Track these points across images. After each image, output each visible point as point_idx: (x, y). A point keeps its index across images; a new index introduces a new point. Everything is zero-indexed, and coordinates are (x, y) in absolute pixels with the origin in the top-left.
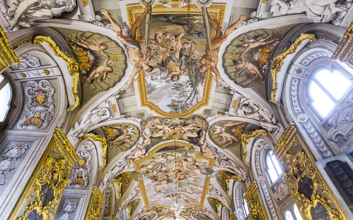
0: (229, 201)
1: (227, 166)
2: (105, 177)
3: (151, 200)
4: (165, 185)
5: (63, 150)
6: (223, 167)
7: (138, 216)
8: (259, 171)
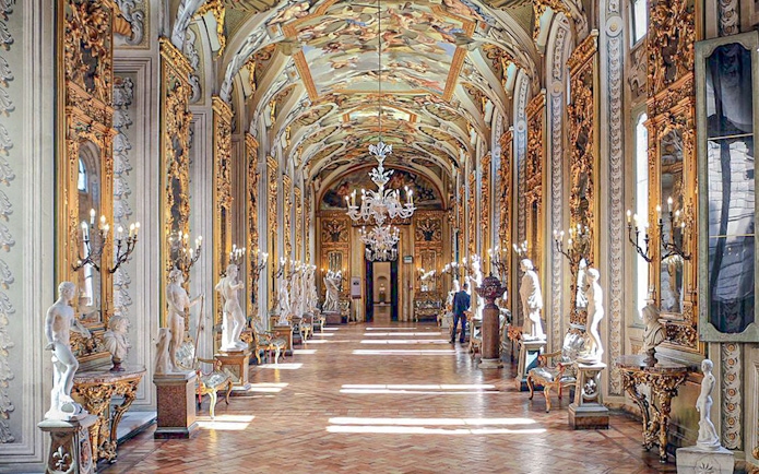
0: (506, 101)
1: (502, 41)
2: (227, 72)
3: (320, 84)
4: (356, 56)
6: (491, 40)
7: (290, 118)
8: (557, 69)
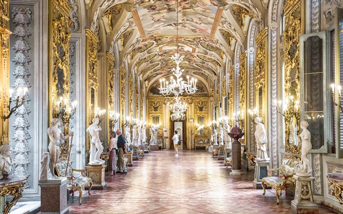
0: (243, 38)
1: (243, 2)
2: (95, 16)
3: (147, 30)
4: (165, 14)
5: (58, 5)
6: (238, 3)
7: (132, 47)
8: (275, 16)
